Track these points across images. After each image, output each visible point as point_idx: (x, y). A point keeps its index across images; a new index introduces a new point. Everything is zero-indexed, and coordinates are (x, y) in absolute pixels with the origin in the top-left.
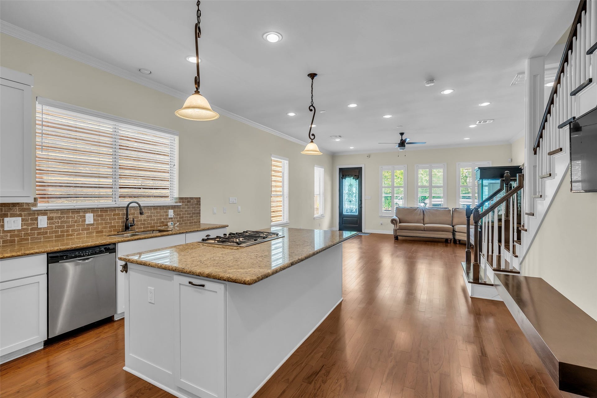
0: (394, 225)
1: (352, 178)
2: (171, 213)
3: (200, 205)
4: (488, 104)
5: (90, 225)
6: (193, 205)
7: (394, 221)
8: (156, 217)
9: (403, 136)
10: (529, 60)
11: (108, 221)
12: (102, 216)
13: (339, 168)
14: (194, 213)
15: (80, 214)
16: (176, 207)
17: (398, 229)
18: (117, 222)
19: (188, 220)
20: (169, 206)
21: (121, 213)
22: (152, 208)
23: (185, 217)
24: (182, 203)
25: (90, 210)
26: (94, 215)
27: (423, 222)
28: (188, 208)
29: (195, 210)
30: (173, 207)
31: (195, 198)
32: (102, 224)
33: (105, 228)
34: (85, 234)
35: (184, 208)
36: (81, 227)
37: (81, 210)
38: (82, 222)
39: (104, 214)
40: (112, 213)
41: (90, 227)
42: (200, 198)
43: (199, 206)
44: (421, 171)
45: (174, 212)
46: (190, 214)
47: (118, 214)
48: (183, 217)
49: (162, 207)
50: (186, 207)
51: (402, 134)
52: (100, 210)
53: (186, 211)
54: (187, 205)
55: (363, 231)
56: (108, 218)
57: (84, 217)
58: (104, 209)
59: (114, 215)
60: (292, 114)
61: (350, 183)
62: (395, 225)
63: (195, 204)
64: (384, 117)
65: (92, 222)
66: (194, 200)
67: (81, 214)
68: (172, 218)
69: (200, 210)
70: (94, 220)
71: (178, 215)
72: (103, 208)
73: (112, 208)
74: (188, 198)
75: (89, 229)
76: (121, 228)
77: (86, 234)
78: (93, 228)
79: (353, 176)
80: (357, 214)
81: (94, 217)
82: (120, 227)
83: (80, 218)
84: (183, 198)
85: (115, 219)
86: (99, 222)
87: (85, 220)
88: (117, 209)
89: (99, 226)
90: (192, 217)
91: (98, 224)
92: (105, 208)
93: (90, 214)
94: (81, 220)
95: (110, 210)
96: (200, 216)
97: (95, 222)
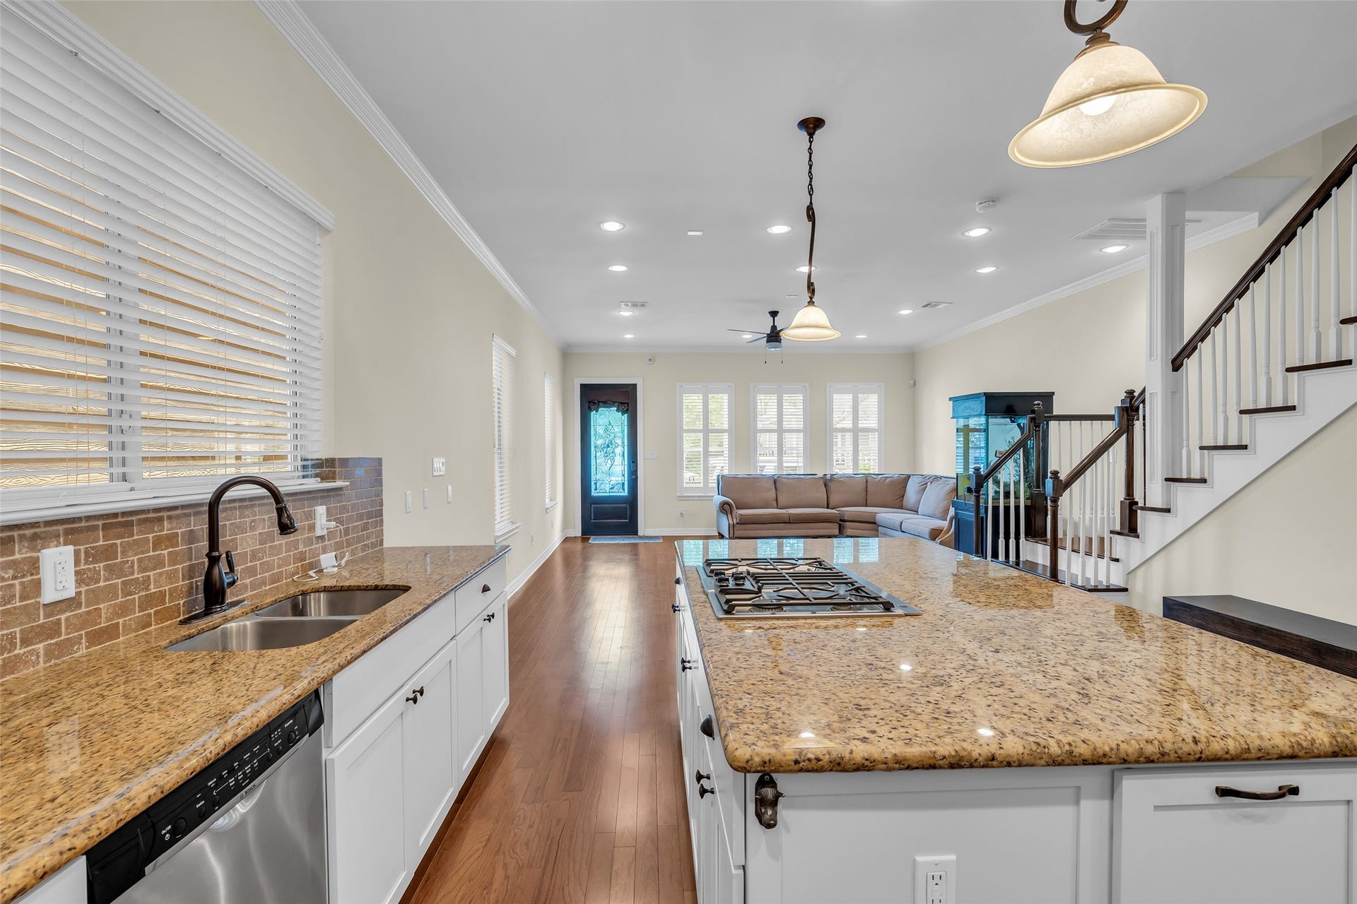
0: (726, 516)
1: (616, 409)
2: (322, 517)
4: (993, 269)
5: (63, 605)
6: (366, 484)
7: (726, 507)
9: (776, 318)
10: (1164, 195)
11: (136, 576)
12: (109, 552)
13: (581, 385)
15: (13, 554)
16: (331, 494)
17: (737, 523)
18: (171, 577)
19: (359, 540)
20: (314, 492)
21: (179, 531)
23: (353, 530)
24: (345, 477)
25: (61, 528)
26: (77, 553)
27: (775, 505)
28: (358, 496)
30: (324, 497)
32: (111, 592)
33: (124, 610)
34: (41, 660)
35: (348, 497)
36: (21, 624)
37: (16, 534)
38: (22, 598)
39: (118, 542)
40: (151, 536)
41: (63, 617)
44: (761, 398)
45: (328, 512)
46: (360, 517)
47: (171, 540)
48: (347, 531)
49: (298, 497)
50: (354, 491)
51: (774, 314)
52: (100, 523)
53: (353, 508)
54: (356, 486)
55: (640, 533)
56: (133, 562)
57: (34, 565)
58: (120, 519)
59: (158, 544)
60: (612, 226)
61: (608, 421)
62: (729, 516)
63: (372, 480)
64: (798, 270)
65: (71, 592)
67: (17, 556)
68: (324, 536)
69: (381, 504)
70: (81, 577)
72: (115, 515)
73: (148, 511)
75: (54, 630)
76: (182, 602)
77: (46, 655)
78: (74, 621)
79: (616, 404)
80: (626, 493)
81: (77, 563)
82: (180, 598)
83: (15, 578)
84: (347, 459)
85: (159, 563)
86: (102, 584)
87: (37, 585)
88: (165, 514)
89: (101, 606)
90: (365, 527)
91: (95, 597)
92: (124, 514)
93: (62, 549)
94: (18, 588)
95: (141, 522)
97: (83, 589)
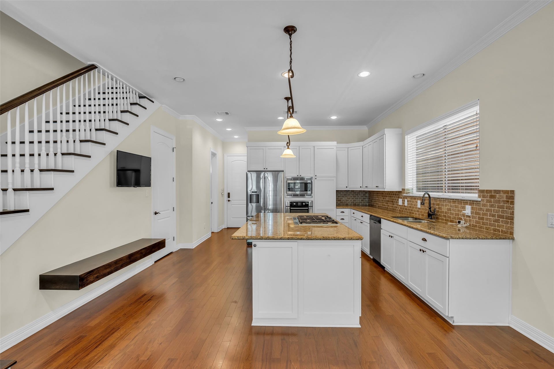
2: (468, 210)
3: (512, 203)
6: (499, 202)
8: (454, 211)
14: (502, 217)
15: (416, 200)
16: (475, 202)
19: (491, 225)
20: (466, 200)
22: (452, 200)
23: (487, 219)
24: (483, 197)
28: (492, 206)
29: (503, 212)
30: (472, 202)
31: (503, 191)
33: (425, 213)
35: (484, 205)
36: (416, 209)
41: (419, 210)
42: (513, 192)
43: (511, 206)
45: (472, 208)
46: (493, 216)
48: (482, 219)
49: (460, 201)
50: (488, 204)
53: (487, 210)
54: (490, 202)
63: (504, 201)
65: (420, 207)
66: (502, 194)
68: (470, 216)
69: (513, 213)
71: (477, 213)
74: (490, 191)
75: (419, 212)
83: (416, 203)
84: (484, 190)
86: (423, 207)
89: (423, 211)
90: (496, 221)
91: (422, 209)
93: (419, 201)
94: (416, 205)
96: (512, 223)
